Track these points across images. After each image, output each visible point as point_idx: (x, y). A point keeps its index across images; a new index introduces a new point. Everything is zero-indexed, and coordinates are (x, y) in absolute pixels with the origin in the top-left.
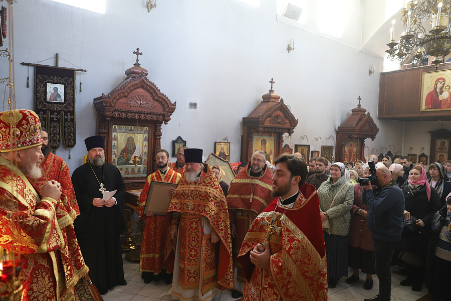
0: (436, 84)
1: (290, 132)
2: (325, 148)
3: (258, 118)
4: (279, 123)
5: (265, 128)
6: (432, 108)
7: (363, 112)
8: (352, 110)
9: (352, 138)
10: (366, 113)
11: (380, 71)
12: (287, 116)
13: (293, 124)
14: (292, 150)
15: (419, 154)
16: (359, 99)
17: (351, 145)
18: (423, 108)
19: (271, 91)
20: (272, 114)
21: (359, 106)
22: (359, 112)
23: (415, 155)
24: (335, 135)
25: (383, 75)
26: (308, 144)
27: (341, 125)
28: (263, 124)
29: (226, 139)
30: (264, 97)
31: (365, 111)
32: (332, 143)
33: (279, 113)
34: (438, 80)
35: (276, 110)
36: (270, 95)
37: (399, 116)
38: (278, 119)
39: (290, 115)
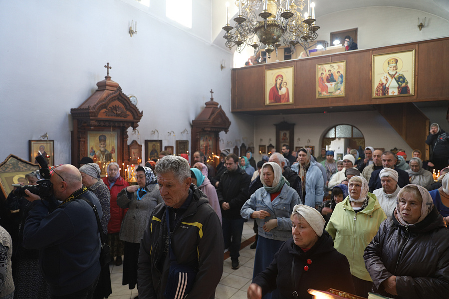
0: (276, 81)
1: (134, 125)
2: (180, 143)
3: (88, 109)
4: (118, 115)
5: (99, 121)
6: (274, 103)
7: (215, 105)
8: (206, 104)
9: (205, 131)
10: (219, 106)
11: (231, 67)
12: (128, 107)
13: (136, 117)
14: (141, 146)
15: (267, 145)
16: (212, 92)
17: (207, 139)
18: (267, 102)
19: (108, 78)
20: (108, 105)
21: (212, 99)
22: (211, 105)
23: (265, 146)
24: (189, 129)
25: (234, 70)
26: (159, 139)
27: (196, 118)
28: (96, 116)
29: (45, 136)
30: (98, 84)
31: (217, 104)
32: (187, 137)
33: (117, 103)
34: (277, 77)
35: (113, 99)
36: (105, 82)
37: (248, 110)
38: (116, 110)
39: (132, 106)
